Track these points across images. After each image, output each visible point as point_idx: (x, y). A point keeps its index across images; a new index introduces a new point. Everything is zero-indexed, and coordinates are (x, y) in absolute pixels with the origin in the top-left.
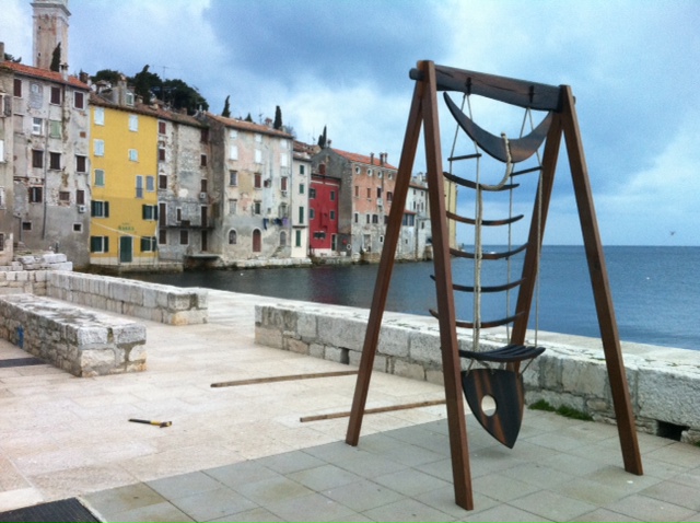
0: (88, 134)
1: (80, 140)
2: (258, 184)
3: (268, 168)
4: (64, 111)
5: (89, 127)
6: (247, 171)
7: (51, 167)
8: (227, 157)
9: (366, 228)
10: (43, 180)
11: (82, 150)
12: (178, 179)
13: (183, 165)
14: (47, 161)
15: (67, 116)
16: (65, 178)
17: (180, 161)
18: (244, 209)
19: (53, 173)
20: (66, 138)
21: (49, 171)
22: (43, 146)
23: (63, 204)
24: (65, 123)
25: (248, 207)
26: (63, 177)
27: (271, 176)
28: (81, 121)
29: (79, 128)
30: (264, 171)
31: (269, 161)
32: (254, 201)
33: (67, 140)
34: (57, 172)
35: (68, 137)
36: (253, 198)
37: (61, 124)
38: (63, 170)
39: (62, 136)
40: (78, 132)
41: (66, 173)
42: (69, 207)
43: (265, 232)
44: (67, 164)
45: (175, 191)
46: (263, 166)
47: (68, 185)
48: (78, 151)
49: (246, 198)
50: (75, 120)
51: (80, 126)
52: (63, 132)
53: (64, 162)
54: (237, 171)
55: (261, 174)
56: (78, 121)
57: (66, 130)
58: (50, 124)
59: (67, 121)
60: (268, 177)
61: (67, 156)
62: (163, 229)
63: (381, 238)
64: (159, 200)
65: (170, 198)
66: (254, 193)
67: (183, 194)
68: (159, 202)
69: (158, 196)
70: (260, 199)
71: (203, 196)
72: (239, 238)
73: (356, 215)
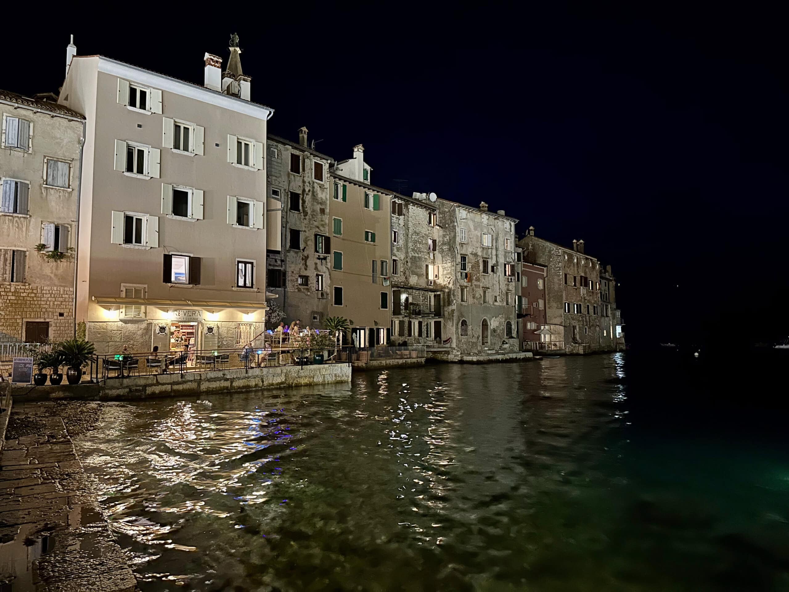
0: (327, 211)
1: (319, 216)
2: (485, 271)
3: (494, 252)
4: (304, 182)
5: (328, 202)
6: (476, 255)
7: (291, 247)
8: (458, 240)
9: (573, 319)
10: (282, 261)
11: (322, 229)
12: (409, 264)
13: (413, 250)
14: (287, 240)
15: (307, 190)
16: (305, 260)
17: (410, 245)
18: (474, 298)
19: (292, 254)
20: (306, 214)
21: (288, 251)
23: (302, 290)
24: (305, 195)
25: (477, 295)
26: (303, 259)
27: (497, 261)
28: (321, 195)
29: (318, 203)
30: (491, 256)
31: (494, 245)
32: (483, 287)
33: (306, 215)
34: (296, 253)
35: (307, 213)
36: (481, 285)
37: (301, 196)
38: (303, 250)
39: (301, 211)
40: (318, 207)
41: (305, 253)
42: (309, 293)
43: (492, 321)
44: (306, 243)
45: (406, 278)
46: (490, 250)
47: (308, 268)
48: (317, 229)
49: (475, 285)
50: (315, 194)
51: (319, 201)
52: (303, 206)
53: (304, 241)
54: (466, 255)
55: (488, 258)
56: (317, 195)
57: (306, 204)
58: (289, 196)
59: (307, 194)
60: (494, 262)
61: (307, 234)
62: (396, 319)
63: (586, 328)
64: (393, 287)
65: (402, 285)
66: (482, 279)
67: (413, 281)
68: (393, 289)
69: (392, 282)
70: (487, 286)
71: (431, 283)
72: (470, 328)
73: (566, 304)
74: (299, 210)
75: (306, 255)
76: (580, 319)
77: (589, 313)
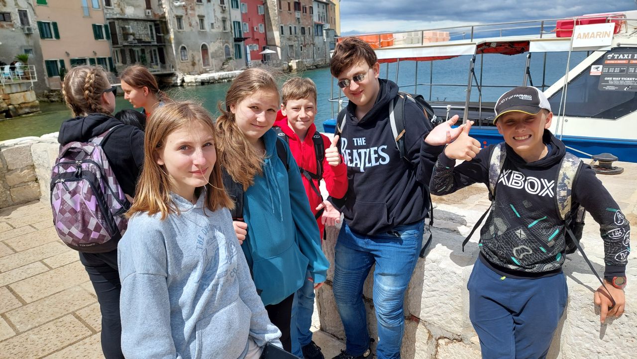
9: (289, 39)
18: (190, 25)
23: (5, 26)
25: (194, 23)
32: (198, 16)
36: (197, 14)
42: (14, 29)
43: (211, 46)
45: (121, 9)
49: (190, 14)
62: (117, 49)
63: (301, 47)
64: (108, 19)
65: (118, 16)
66: (196, 8)
67: (130, 12)
68: (108, 21)
69: (106, 14)
70: (203, 14)
71: (149, 13)
72: (189, 53)
73: (282, 27)
76: (296, 39)
77: (304, 34)
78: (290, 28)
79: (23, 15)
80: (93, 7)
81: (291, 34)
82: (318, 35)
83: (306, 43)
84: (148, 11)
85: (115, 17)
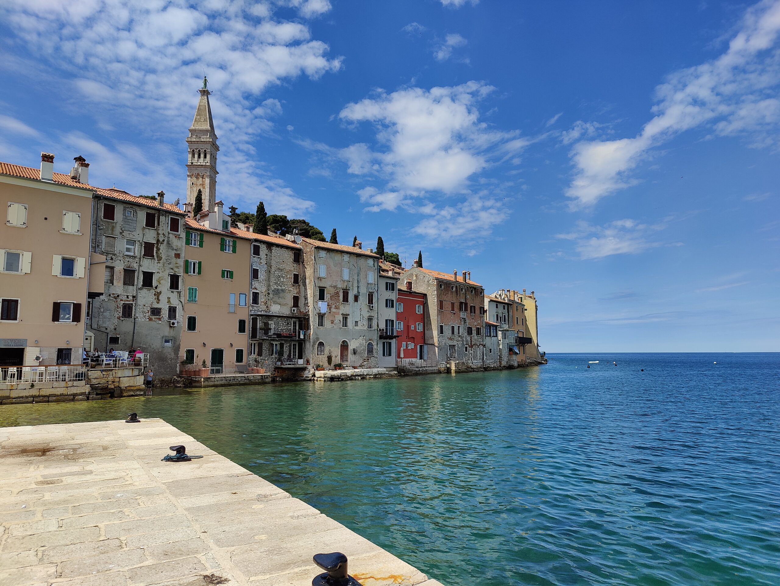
0: (182, 255)
1: (174, 260)
2: (346, 299)
3: (355, 285)
4: (158, 234)
6: (336, 287)
7: (143, 285)
9: (451, 339)
10: (134, 297)
11: (176, 270)
12: (271, 296)
13: (276, 283)
14: (139, 280)
15: (161, 240)
16: (158, 295)
17: (273, 280)
18: (332, 323)
19: (145, 292)
21: (141, 289)
22: (135, 266)
23: (154, 319)
24: (160, 244)
25: (336, 321)
26: (155, 295)
27: (358, 292)
28: (176, 243)
29: (173, 249)
30: (351, 288)
31: (356, 278)
32: (342, 314)
33: (161, 260)
34: (149, 290)
35: (162, 258)
36: (341, 313)
37: (156, 245)
38: (156, 288)
39: (155, 257)
40: (173, 253)
41: (158, 290)
42: (160, 322)
43: (352, 342)
44: (160, 282)
45: (267, 307)
46: (351, 283)
47: (160, 302)
48: (172, 270)
49: (334, 312)
50: (170, 243)
51: (174, 248)
52: (157, 252)
53: (157, 281)
54: (325, 288)
55: (349, 290)
56: (172, 243)
57: (161, 251)
58: (144, 245)
59: (161, 243)
60: (355, 292)
61: (160, 275)
62: (255, 342)
63: (466, 348)
64: (252, 315)
65: (263, 313)
66: (342, 307)
67: (275, 309)
68: (252, 317)
69: (251, 311)
70: (348, 313)
71: (294, 310)
72: (327, 349)
73: (441, 327)
74: (153, 256)
75: (159, 292)
76: (459, 339)
77: (471, 334)
78: (453, 327)
79: (172, 311)
80: (239, 305)
81: (453, 333)
82: (490, 336)
83: (473, 343)
84: (293, 309)
85: (259, 313)
